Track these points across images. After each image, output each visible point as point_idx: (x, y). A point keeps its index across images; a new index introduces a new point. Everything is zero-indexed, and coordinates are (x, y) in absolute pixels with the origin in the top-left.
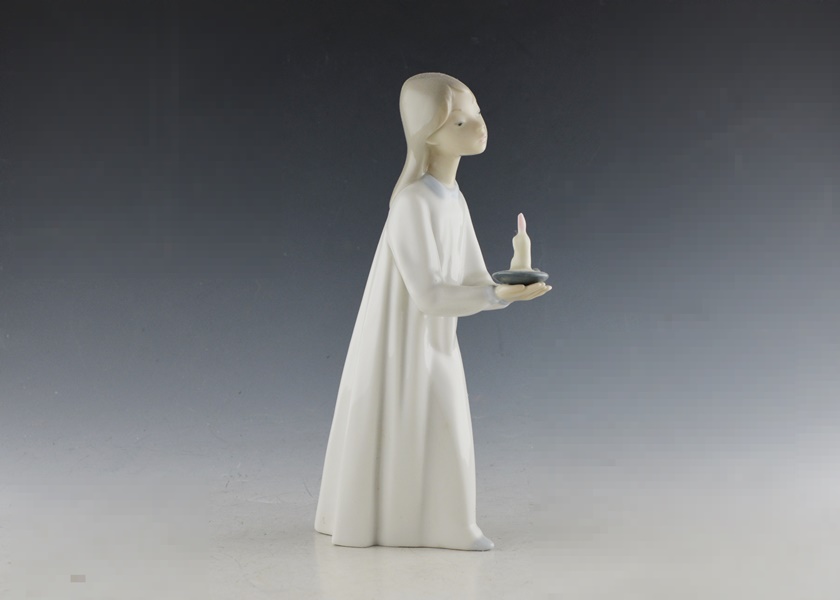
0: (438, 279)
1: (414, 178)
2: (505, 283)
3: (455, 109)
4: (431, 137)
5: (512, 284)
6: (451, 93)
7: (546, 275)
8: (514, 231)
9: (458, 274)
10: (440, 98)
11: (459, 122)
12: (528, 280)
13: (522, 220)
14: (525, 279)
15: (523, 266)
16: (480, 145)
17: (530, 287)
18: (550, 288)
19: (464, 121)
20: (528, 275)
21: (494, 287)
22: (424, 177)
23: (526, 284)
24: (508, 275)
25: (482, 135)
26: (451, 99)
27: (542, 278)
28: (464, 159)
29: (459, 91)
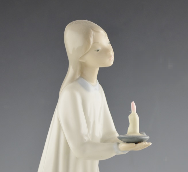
0: (86, 139)
1: (73, 80)
2: (124, 142)
3: (94, 42)
4: (81, 58)
5: (128, 143)
6: (92, 33)
7: (148, 137)
8: (129, 112)
9: (99, 133)
10: (86, 36)
11: (97, 49)
12: (137, 141)
13: (134, 105)
14: (136, 140)
15: (135, 132)
16: (110, 62)
17: (138, 145)
18: (151, 144)
19: (100, 48)
20: (137, 138)
21: (118, 143)
22: (78, 79)
23: (136, 143)
24: (126, 138)
25: (111, 56)
26: (92, 37)
27: (145, 139)
28: (101, 69)
29: (97, 32)
